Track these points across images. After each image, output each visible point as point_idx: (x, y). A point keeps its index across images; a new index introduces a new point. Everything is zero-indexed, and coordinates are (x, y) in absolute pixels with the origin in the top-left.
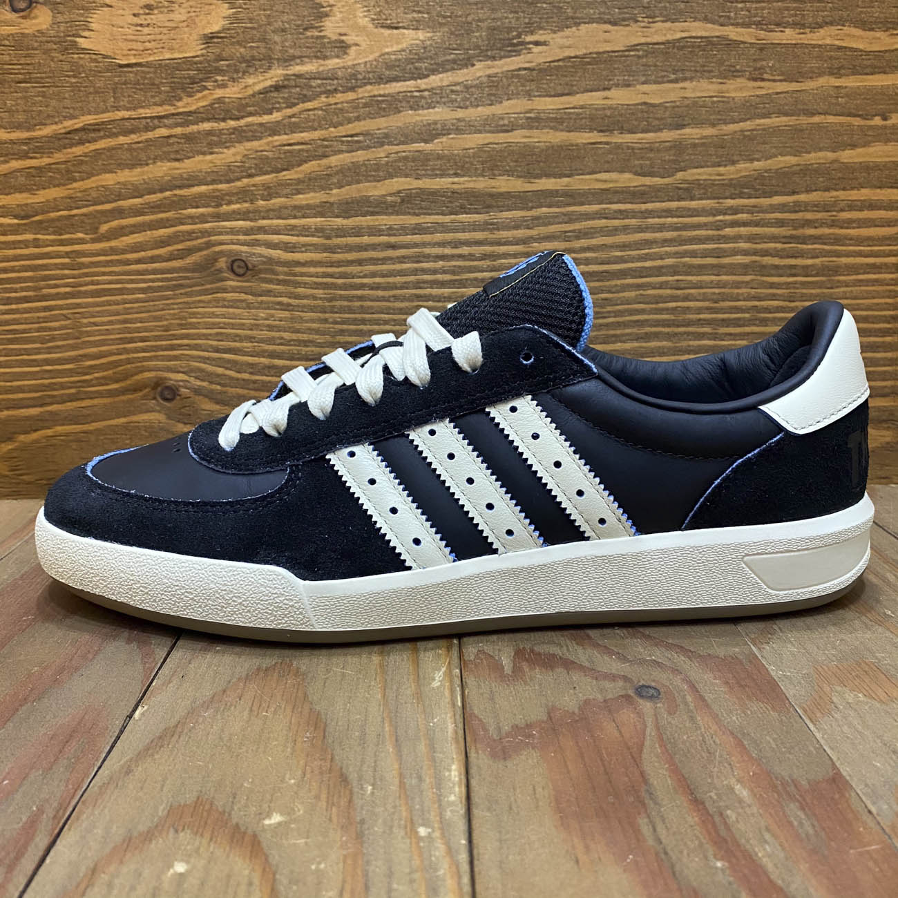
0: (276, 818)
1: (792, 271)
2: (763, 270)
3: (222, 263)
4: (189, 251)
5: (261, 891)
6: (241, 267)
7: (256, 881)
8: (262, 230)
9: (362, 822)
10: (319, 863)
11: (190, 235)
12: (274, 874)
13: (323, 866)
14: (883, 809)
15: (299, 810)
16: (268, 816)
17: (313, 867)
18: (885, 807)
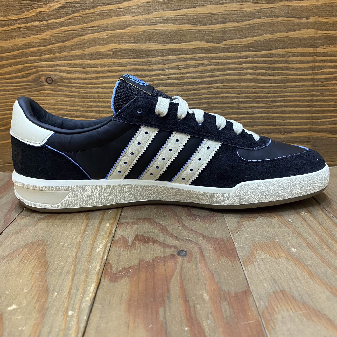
0: (14, 307)
1: (270, 81)
2: (258, 81)
3: (43, 79)
4: (30, 74)
6: (50, 80)
8: (58, 65)
9: (47, 309)
10: (23, 327)
11: (30, 68)
13: (24, 328)
14: (261, 304)
15: (24, 303)
16: (11, 306)
17: (20, 329)
18: (262, 304)
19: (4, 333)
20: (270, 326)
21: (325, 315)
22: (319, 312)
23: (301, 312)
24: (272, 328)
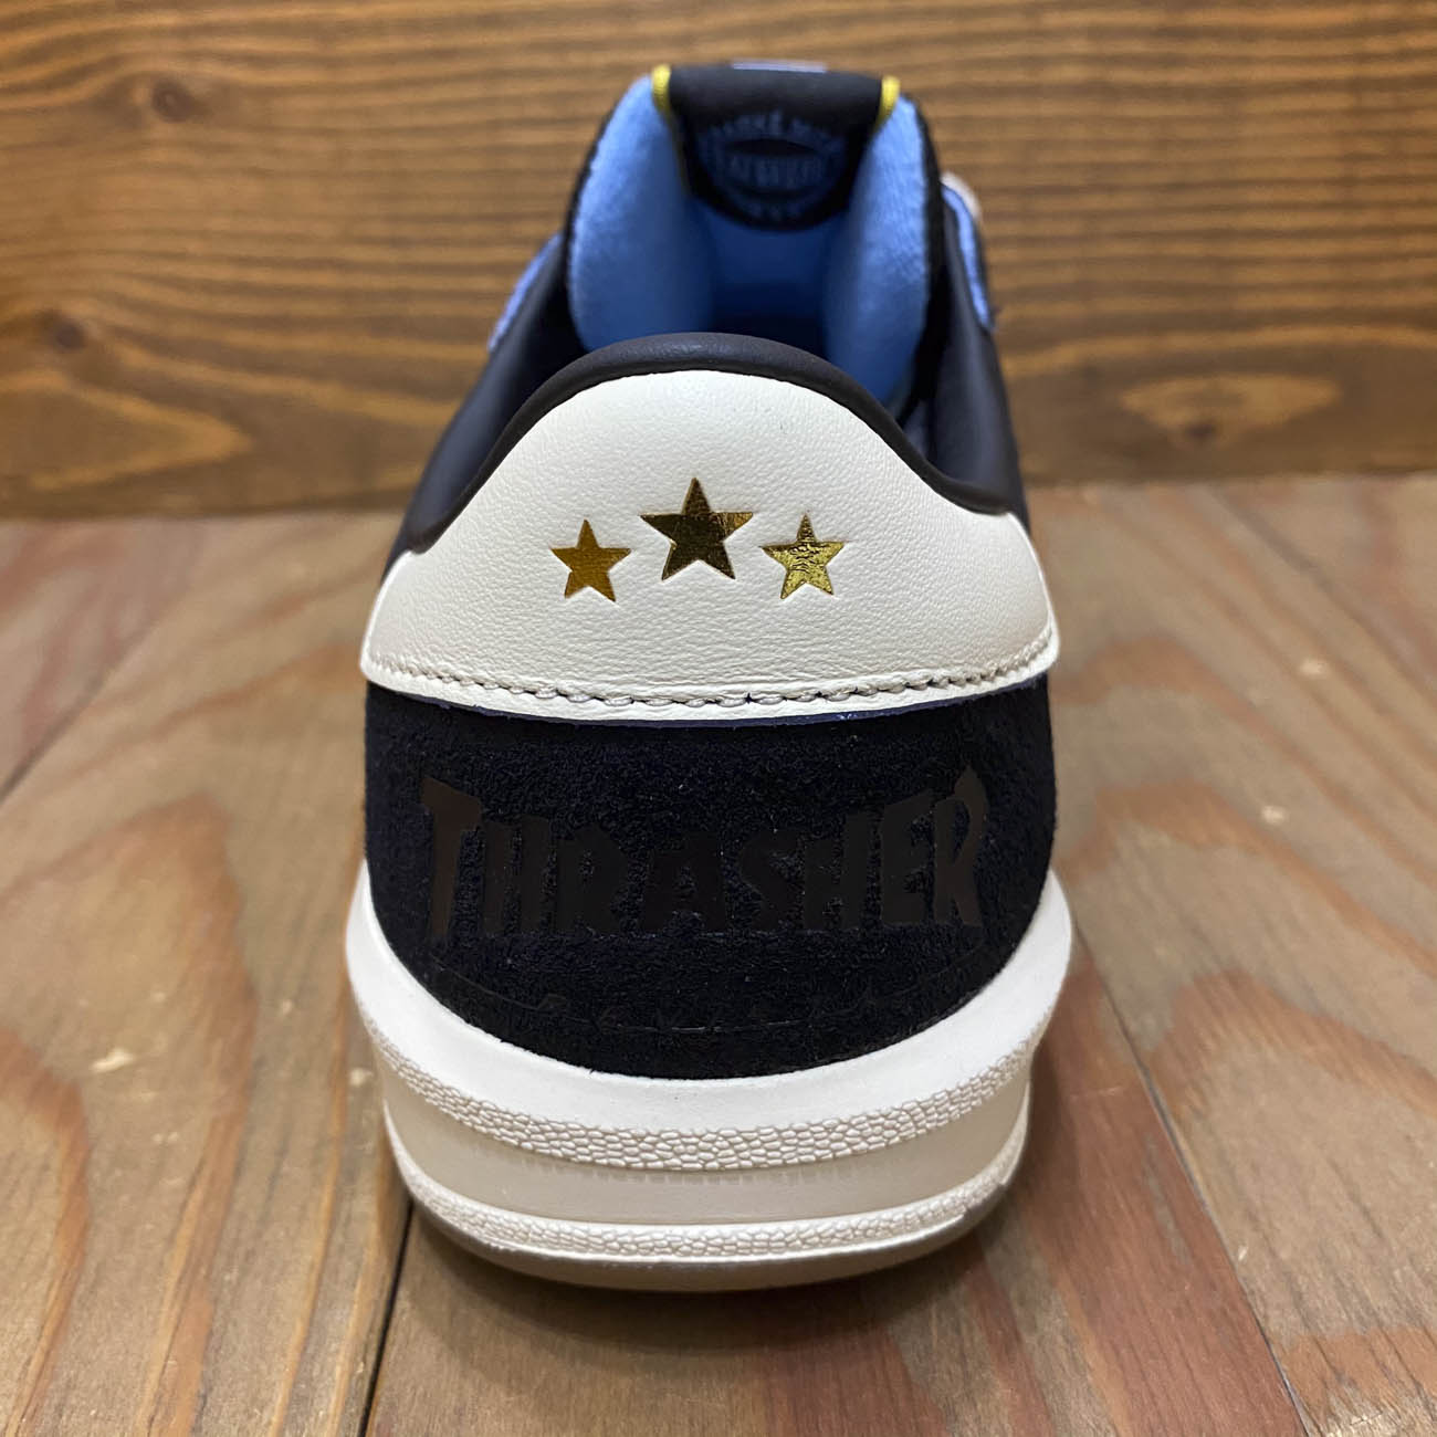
0: (118, 1059)
2: (1110, 92)
3: (141, 96)
4: (83, 73)
5: (60, 1180)
6: (174, 101)
7: (56, 1163)
8: (209, 29)
9: (260, 1063)
10: (169, 1132)
11: (77, 43)
12: (90, 1151)
13: (174, 1136)
14: (1150, 1026)
15: (161, 1043)
16: (105, 1054)
17: (158, 1138)
18: (1150, 1021)
19: (95, 1156)
20: (1185, 1108)
21: (1405, 1057)
22: (1383, 1046)
23: (1309, 1050)
24: (1196, 1112)
